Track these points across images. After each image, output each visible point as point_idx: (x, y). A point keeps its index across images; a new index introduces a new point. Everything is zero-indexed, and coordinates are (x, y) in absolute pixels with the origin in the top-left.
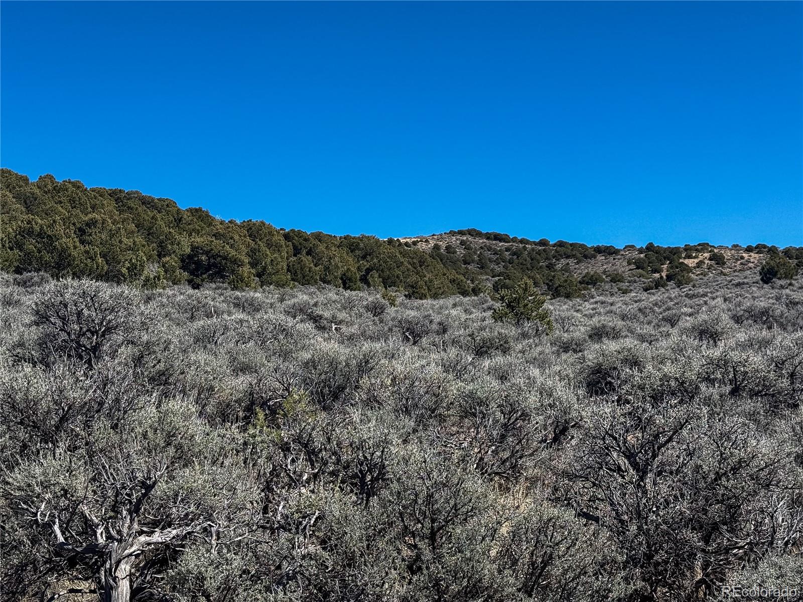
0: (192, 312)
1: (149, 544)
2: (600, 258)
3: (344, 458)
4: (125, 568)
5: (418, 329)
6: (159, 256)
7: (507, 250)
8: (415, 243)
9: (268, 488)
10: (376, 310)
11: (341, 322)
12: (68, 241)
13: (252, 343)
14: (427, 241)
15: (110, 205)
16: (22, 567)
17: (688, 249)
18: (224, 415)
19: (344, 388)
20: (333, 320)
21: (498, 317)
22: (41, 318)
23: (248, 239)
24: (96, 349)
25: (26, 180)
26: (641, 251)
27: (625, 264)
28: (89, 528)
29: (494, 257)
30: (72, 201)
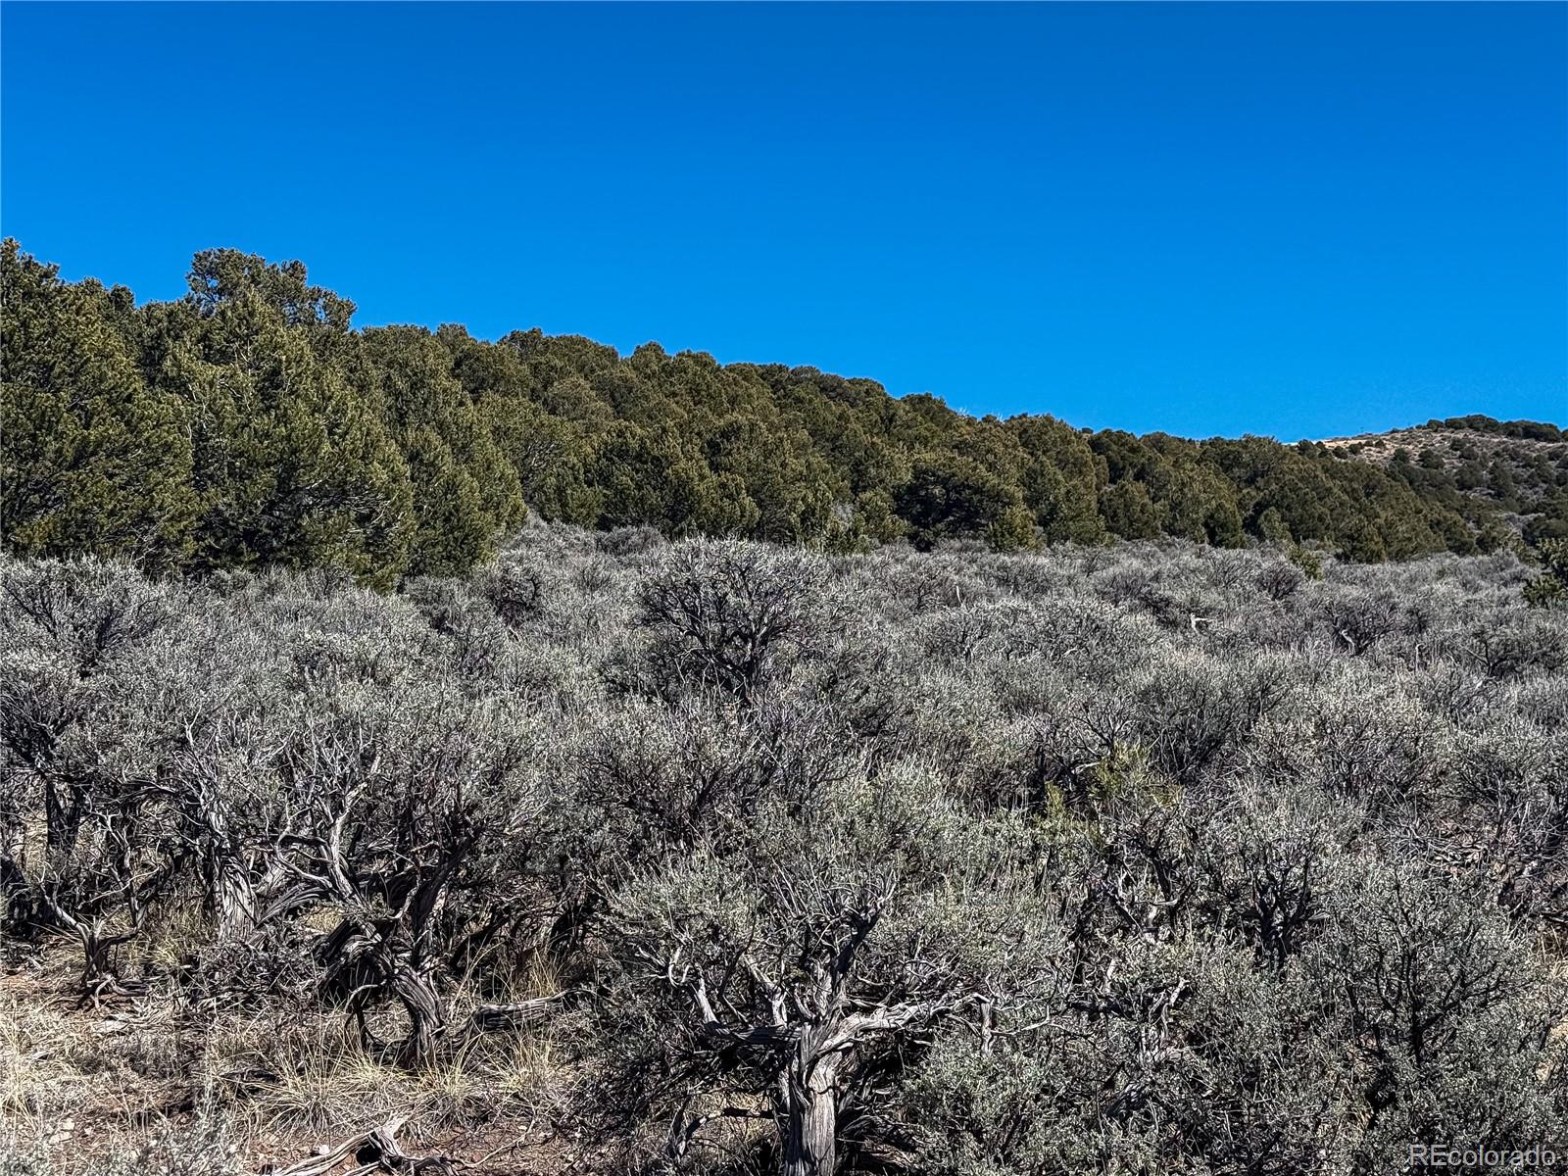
0: (921, 595)
1: (866, 1031)
3: (1230, 878)
4: (824, 1075)
5: (1366, 623)
6: (855, 489)
7: (1553, 456)
8: (1354, 450)
9: (1081, 933)
10: (1280, 586)
11: (1207, 612)
12: (690, 465)
13: (1036, 655)
14: (1380, 444)
15: (762, 396)
16: (641, 1065)
18: (988, 794)
19: (1220, 742)
20: (1193, 607)
21: (1536, 597)
22: (655, 611)
23: (1021, 452)
24: (751, 667)
25: (612, 355)
28: (757, 998)
29: (1525, 473)
30: (694, 391)
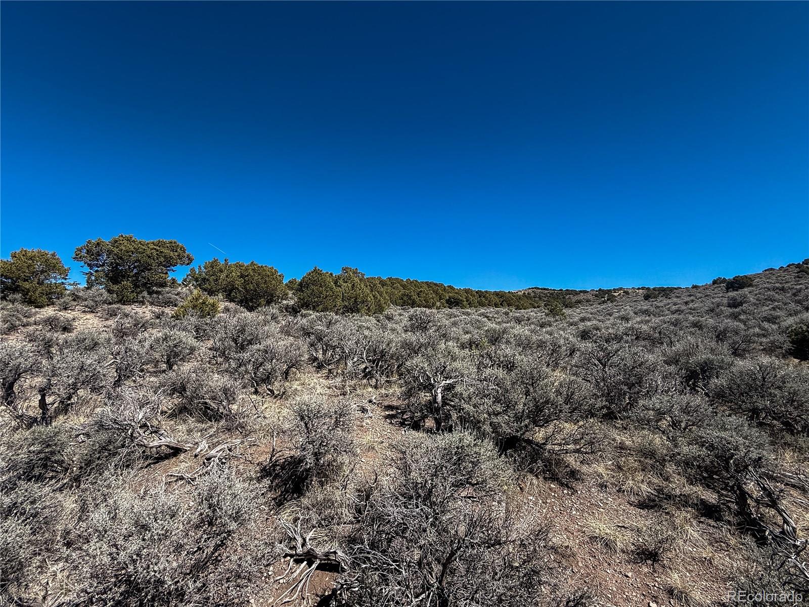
0: (450, 316)
1: (446, 384)
2: (582, 294)
3: (501, 360)
4: (439, 391)
5: (520, 319)
6: (440, 300)
7: (548, 293)
8: (517, 292)
9: (478, 368)
10: (506, 314)
11: (495, 318)
12: (415, 297)
13: (469, 325)
14: (521, 292)
15: (426, 287)
16: (411, 388)
17: (614, 290)
18: (463, 347)
19: (498, 338)
20: (493, 317)
21: (547, 315)
22: (411, 319)
23: (465, 294)
24: (426, 327)
25: (402, 280)
26: (597, 291)
27: (591, 296)
28: (429, 378)
29: (544, 296)
30: (415, 285)
